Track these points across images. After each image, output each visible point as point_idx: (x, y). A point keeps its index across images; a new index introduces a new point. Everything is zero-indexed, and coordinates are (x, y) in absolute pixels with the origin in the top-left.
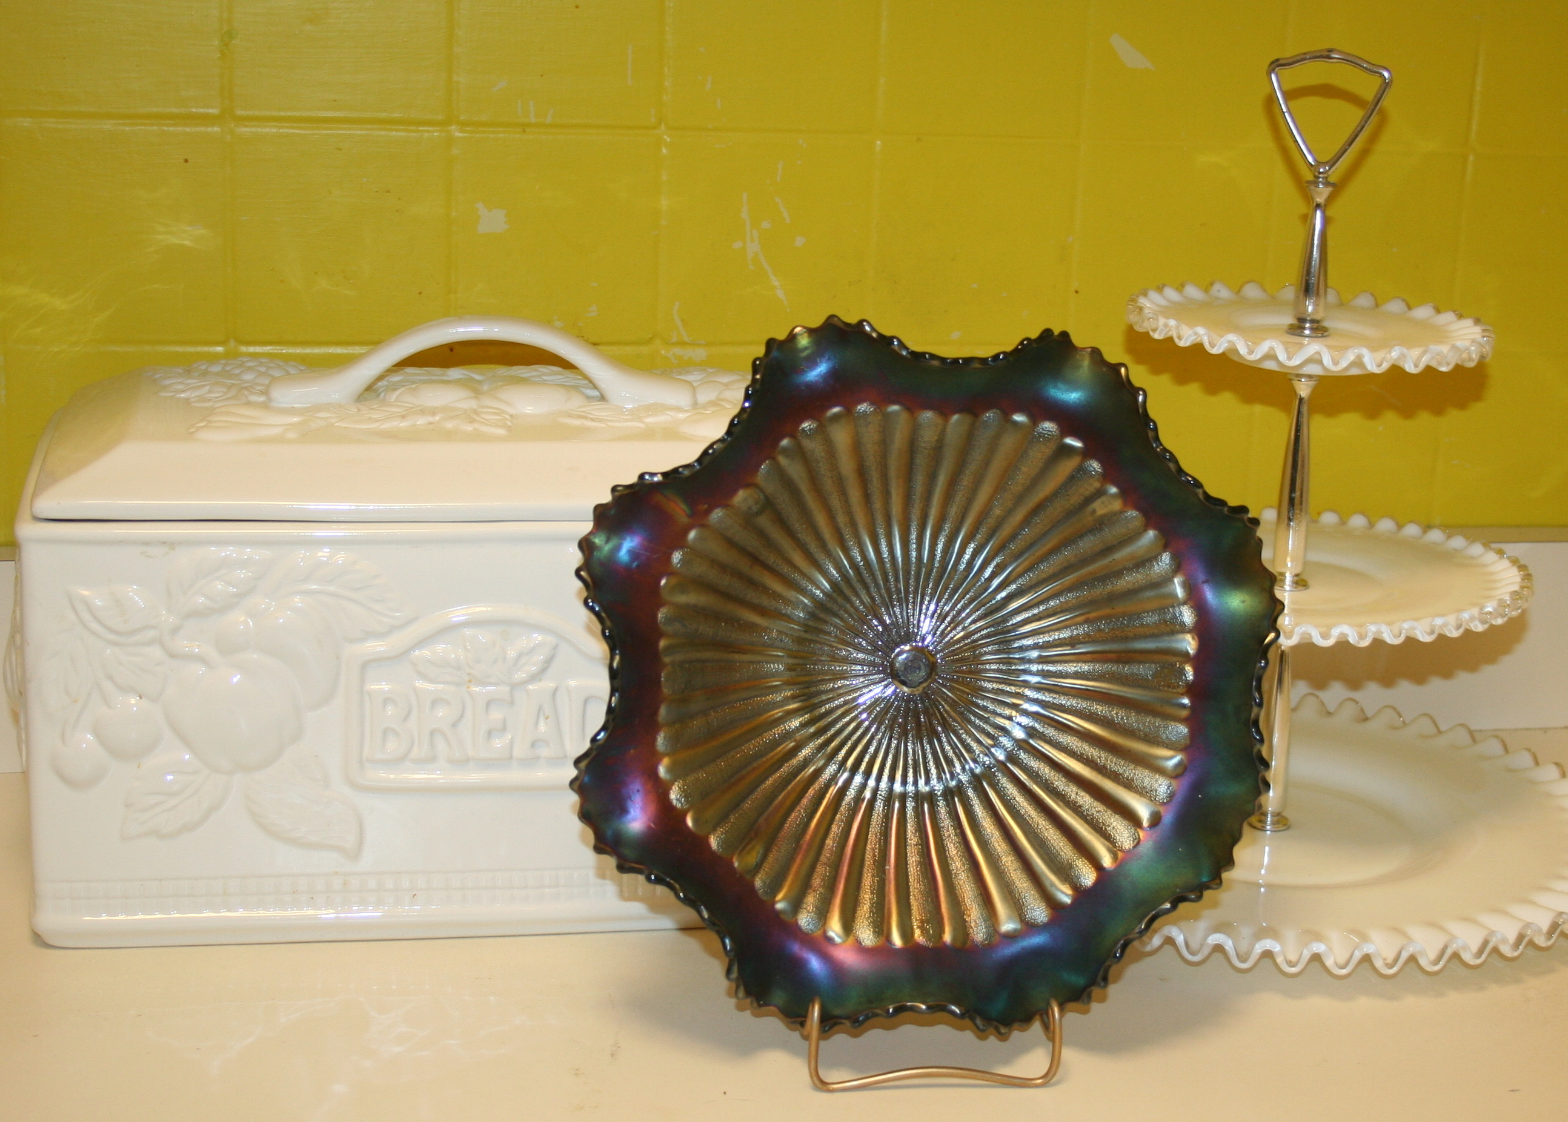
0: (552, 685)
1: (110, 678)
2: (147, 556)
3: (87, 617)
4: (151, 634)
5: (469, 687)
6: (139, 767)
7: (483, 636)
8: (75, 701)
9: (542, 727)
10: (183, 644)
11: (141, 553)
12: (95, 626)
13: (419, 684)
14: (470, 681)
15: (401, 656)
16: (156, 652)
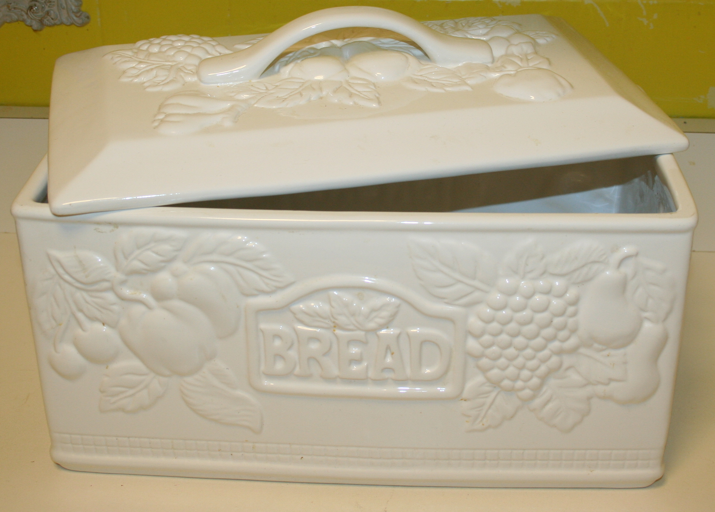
0: (397, 331)
1: (81, 310)
2: (99, 232)
3: (61, 271)
4: (106, 285)
5: (334, 330)
6: (107, 368)
7: (346, 297)
8: (60, 325)
9: (389, 360)
10: (127, 292)
11: (95, 229)
12: (67, 277)
13: (300, 327)
14: (335, 327)
15: (285, 307)
16: (110, 296)
